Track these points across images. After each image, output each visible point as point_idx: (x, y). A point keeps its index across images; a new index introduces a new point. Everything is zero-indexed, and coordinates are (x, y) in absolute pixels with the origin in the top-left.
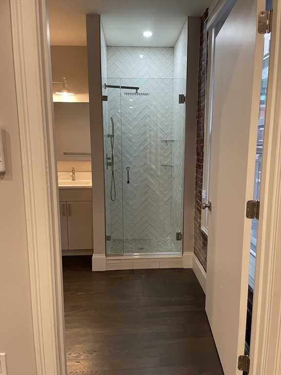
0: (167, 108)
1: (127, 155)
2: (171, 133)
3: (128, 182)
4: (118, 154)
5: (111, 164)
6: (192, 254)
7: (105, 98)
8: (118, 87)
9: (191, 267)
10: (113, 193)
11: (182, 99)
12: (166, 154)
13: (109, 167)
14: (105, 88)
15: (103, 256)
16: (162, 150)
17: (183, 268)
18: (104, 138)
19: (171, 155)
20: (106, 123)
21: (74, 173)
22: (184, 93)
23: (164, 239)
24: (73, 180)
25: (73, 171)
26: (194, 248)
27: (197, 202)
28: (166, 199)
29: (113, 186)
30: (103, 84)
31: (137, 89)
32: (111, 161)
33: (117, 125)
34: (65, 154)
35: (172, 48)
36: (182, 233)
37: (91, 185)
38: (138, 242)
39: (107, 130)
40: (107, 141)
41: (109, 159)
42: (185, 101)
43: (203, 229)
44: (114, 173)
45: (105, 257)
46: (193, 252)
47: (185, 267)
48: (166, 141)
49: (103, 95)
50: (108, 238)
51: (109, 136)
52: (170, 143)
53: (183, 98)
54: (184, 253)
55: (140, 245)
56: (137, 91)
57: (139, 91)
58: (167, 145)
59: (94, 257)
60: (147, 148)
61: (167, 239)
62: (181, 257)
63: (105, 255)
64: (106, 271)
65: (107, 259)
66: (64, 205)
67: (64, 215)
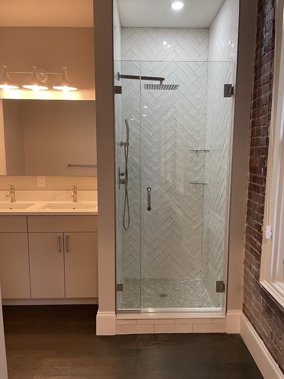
0: (198, 107)
1: (145, 170)
2: (204, 140)
3: (149, 209)
4: (134, 168)
5: (124, 182)
6: (240, 313)
7: (119, 90)
8: (137, 78)
9: (238, 332)
10: (126, 218)
11: (228, 91)
12: (197, 168)
13: (122, 185)
14: (119, 80)
15: (112, 314)
16: (191, 162)
17: (225, 334)
18: (116, 146)
19: (202, 170)
20: (119, 126)
21: (75, 192)
22: (232, 82)
23: (192, 280)
24: (75, 201)
25: (75, 190)
26: (244, 305)
27: (249, 239)
28: (196, 227)
29: (127, 209)
30: (116, 73)
31: (162, 79)
32: (123, 177)
33: (133, 129)
34: (70, 165)
35: (206, 30)
36: (225, 284)
37: (96, 210)
38: (158, 284)
39: (120, 136)
40: (120, 151)
41: (122, 174)
42: (232, 93)
43: (264, 283)
44: (129, 192)
45: (115, 315)
46: (241, 311)
48: (197, 151)
49: (116, 84)
50: (119, 288)
51: (122, 144)
52: (202, 154)
53: (230, 89)
54: (228, 311)
55: (161, 289)
56: (161, 83)
57: (164, 83)
58: (198, 156)
59: (100, 315)
60: (171, 160)
61: (196, 279)
62: (225, 317)
63: (114, 312)
64: (116, 335)
65: (117, 318)
66: (60, 237)
67: (60, 251)
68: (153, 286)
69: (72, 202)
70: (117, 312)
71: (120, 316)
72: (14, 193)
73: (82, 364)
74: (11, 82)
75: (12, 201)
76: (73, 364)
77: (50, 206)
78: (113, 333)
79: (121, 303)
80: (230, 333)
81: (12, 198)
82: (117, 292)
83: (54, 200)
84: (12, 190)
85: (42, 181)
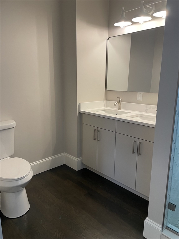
15: (159, 227)
59: (147, 221)
63: (161, 226)
67: (134, 152)
72: (121, 103)
81: (119, 106)
82: (167, 209)
83: (146, 112)
84: (120, 101)
85: (140, 96)
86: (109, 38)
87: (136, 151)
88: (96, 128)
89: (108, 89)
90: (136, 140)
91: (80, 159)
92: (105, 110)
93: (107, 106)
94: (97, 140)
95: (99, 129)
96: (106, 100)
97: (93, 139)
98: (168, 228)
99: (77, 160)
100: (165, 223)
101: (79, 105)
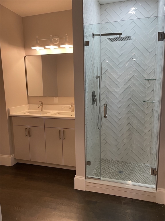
0: (150, 51)
1: (113, 93)
2: (154, 73)
11: (161, 36)
12: (148, 92)
14: (93, 37)
15: (83, 178)
16: (145, 88)
17: (155, 203)
19: (152, 92)
22: (164, 30)
23: (143, 165)
25: (72, 105)
31: (120, 34)
36: (157, 169)
41: (95, 96)
45: (84, 179)
47: (158, 202)
48: (149, 80)
50: (88, 163)
51: (97, 77)
52: (152, 82)
54: (158, 189)
55: (121, 167)
56: (120, 36)
57: (121, 36)
58: (149, 84)
59: (76, 177)
60: (131, 86)
61: (146, 165)
62: (155, 192)
63: (84, 177)
64: (85, 191)
65: (86, 181)
66: (60, 131)
67: (60, 138)
68: (116, 165)
69: (71, 112)
70: (86, 178)
71: (88, 180)
72: (42, 106)
73: (61, 204)
74: (40, 46)
75: (42, 110)
76: (57, 203)
77: (59, 113)
78: (83, 189)
79: (94, 172)
80: (159, 203)
81: (42, 108)
82: (86, 165)
83: (62, 110)
84: (41, 104)
85: (56, 99)
86: (26, 56)
87: (61, 137)
88: (27, 127)
89: (29, 95)
90: (61, 129)
91: (13, 156)
92: (29, 112)
93: (30, 109)
94: (28, 136)
95: (29, 127)
96: (29, 104)
97: (25, 135)
98: (88, 178)
99: (10, 157)
100: (86, 176)
101: (9, 110)
